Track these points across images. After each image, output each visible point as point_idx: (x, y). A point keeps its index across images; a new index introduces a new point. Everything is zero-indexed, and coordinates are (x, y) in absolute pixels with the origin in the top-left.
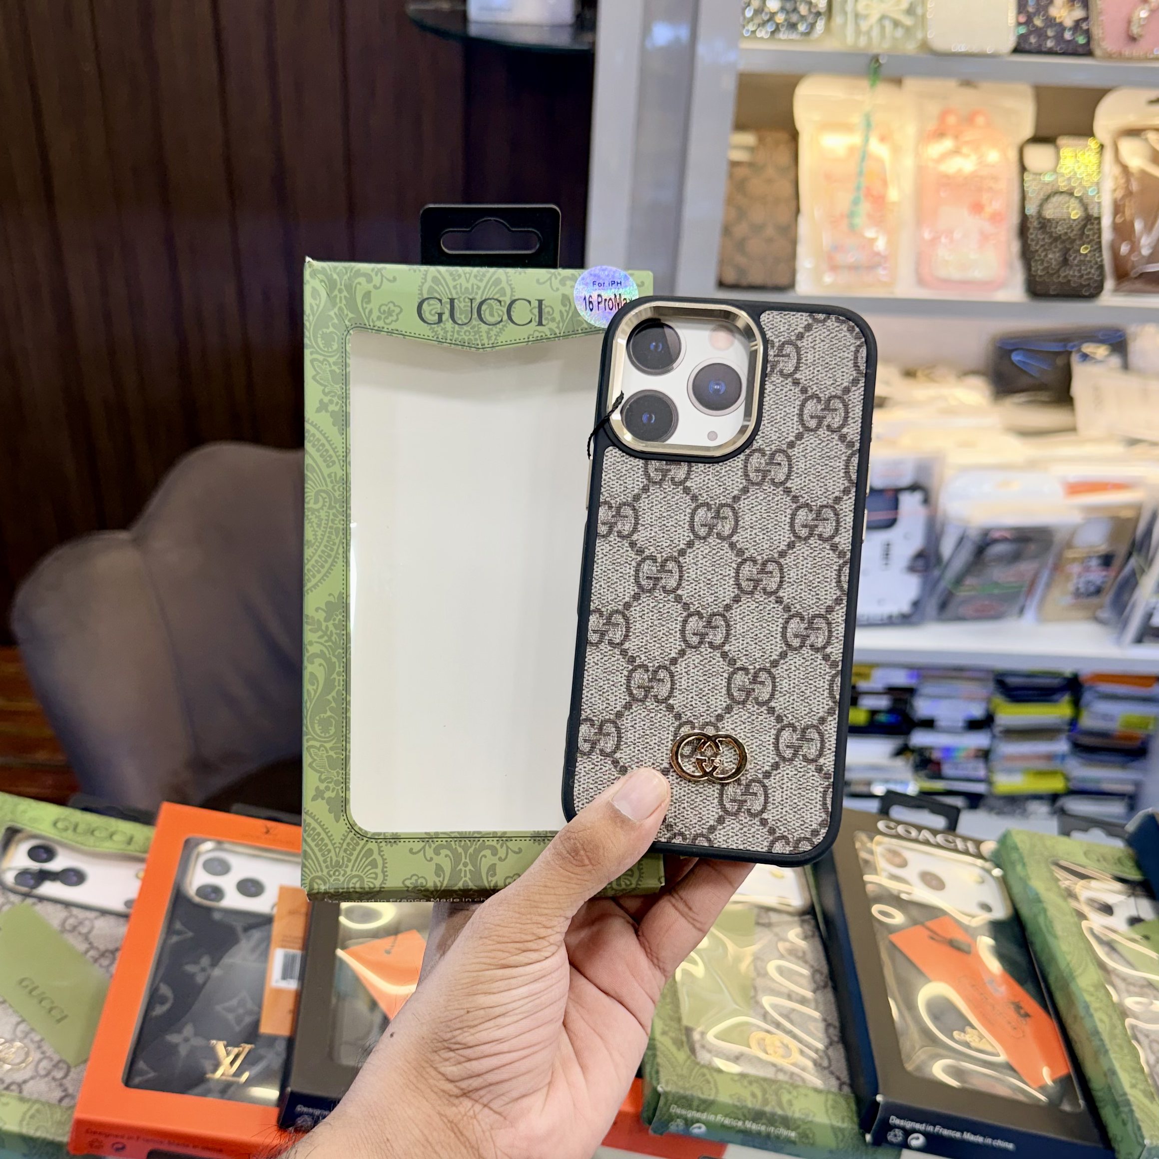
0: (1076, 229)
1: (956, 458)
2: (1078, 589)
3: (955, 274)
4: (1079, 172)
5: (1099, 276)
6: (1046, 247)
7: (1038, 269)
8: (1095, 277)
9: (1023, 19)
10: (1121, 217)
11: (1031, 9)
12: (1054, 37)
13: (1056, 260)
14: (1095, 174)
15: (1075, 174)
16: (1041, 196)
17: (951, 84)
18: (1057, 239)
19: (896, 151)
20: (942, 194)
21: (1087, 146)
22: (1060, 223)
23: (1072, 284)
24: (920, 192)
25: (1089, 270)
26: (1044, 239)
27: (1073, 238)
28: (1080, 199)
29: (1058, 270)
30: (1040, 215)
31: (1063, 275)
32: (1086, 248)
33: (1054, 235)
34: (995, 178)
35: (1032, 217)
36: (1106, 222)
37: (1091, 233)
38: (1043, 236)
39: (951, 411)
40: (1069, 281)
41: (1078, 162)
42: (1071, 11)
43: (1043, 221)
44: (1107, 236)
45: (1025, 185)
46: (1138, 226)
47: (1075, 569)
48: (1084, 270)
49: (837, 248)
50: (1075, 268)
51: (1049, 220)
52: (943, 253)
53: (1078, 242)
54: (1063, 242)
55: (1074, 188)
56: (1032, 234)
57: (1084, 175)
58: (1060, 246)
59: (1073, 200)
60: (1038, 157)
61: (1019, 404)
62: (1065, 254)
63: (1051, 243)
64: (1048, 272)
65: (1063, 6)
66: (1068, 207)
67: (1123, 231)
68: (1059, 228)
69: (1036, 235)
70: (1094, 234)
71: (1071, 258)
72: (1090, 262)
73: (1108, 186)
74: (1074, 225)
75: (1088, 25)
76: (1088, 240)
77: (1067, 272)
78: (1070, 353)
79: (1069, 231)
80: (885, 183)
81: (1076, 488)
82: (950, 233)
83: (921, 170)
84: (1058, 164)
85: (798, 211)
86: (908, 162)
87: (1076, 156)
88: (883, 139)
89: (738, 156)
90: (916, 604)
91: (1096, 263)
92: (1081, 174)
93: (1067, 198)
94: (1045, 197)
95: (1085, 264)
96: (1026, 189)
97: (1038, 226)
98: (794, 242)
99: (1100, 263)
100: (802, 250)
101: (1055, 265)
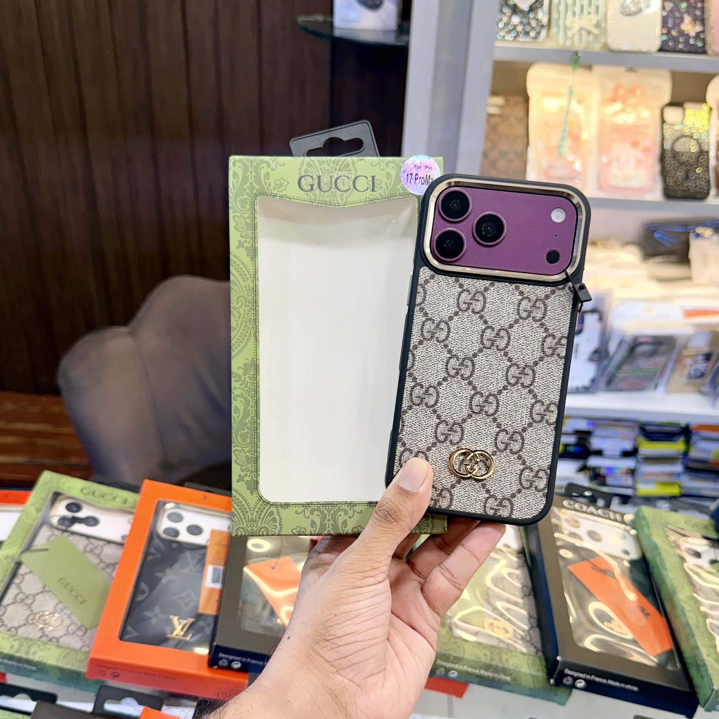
0: (694, 159)
1: (619, 294)
2: (690, 374)
3: (620, 183)
5: (707, 186)
6: (676, 168)
7: (671, 182)
8: (705, 187)
9: (665, 31)
11: (670, 25)
12: (683, 42)
13: (681, 176)
14: (706, 125)
15: (694, 125)
16: (674, 138)
17: (621, 70)
18: (682, 164)
19: (588, 109)
20: (615, 136)
21: (702, 108)
22: (685, 154)
23: (691, 191)
24: (601, 134)
25: (701, 183)
26: (674, 164)
27: (692, 163)
28: (697, 140)
29: (683, 183)
30: (672, 149)
31: (685, 185)
32: (700, 170)
33: (681, 161)
34: (646, 127)
35: (668, 150)
36: (712, 154)
37: (703, 160)
38: (674, 162)
39: (617, 266)
40: (689, 189)
41: (696, 118)
42: (694, 26)
43: (674, 153)
44: (712, 162)
45: (664, 131)
47: (689, 361)
48: (698, 183)
49: (550, 166)
50: (692, 181)
51: (678, 153)
52: (614, 170)
53: (695, 166)
54: (686, 165)
55: (693, 133)
56: (667, 161)
57: (699, 126)
58: (684, 168)
59: (692, 140)
60: (673, 114)
61: (658, 263)
62: (687, 173)
63: (678, 167)
64: (676, 184)
65: (689, 24)
66: (689, 145)
68: (684, 157)
69: (670, 161)
70: (705, 161)
71: (691, 175)
72: (702, 178)
73: (714, 132)
74: (693, 156)
75: (704, 35)
76: (701, 165)
77: (688, 184)
78: (689, 233)
79: (690, 159)
80: (580, 128)
81: (691, 313)
82: (618, 159)
83: (602, 121)
84: (684, 119)
85: (528, 144)
86: (594, 117)
87: (695, 114)
88: (580, 102)
89: (493, 110)
90: (593, 381)
91: (706, 179)
92: (697, 125)
93: (689, 139)
94: (676, 139)
95: (699, 179)
96: (664, 134)
97: (671, 156)
98: (525, 163)
99: (708, 179)
100: (531, 168)
101: (681, 179)
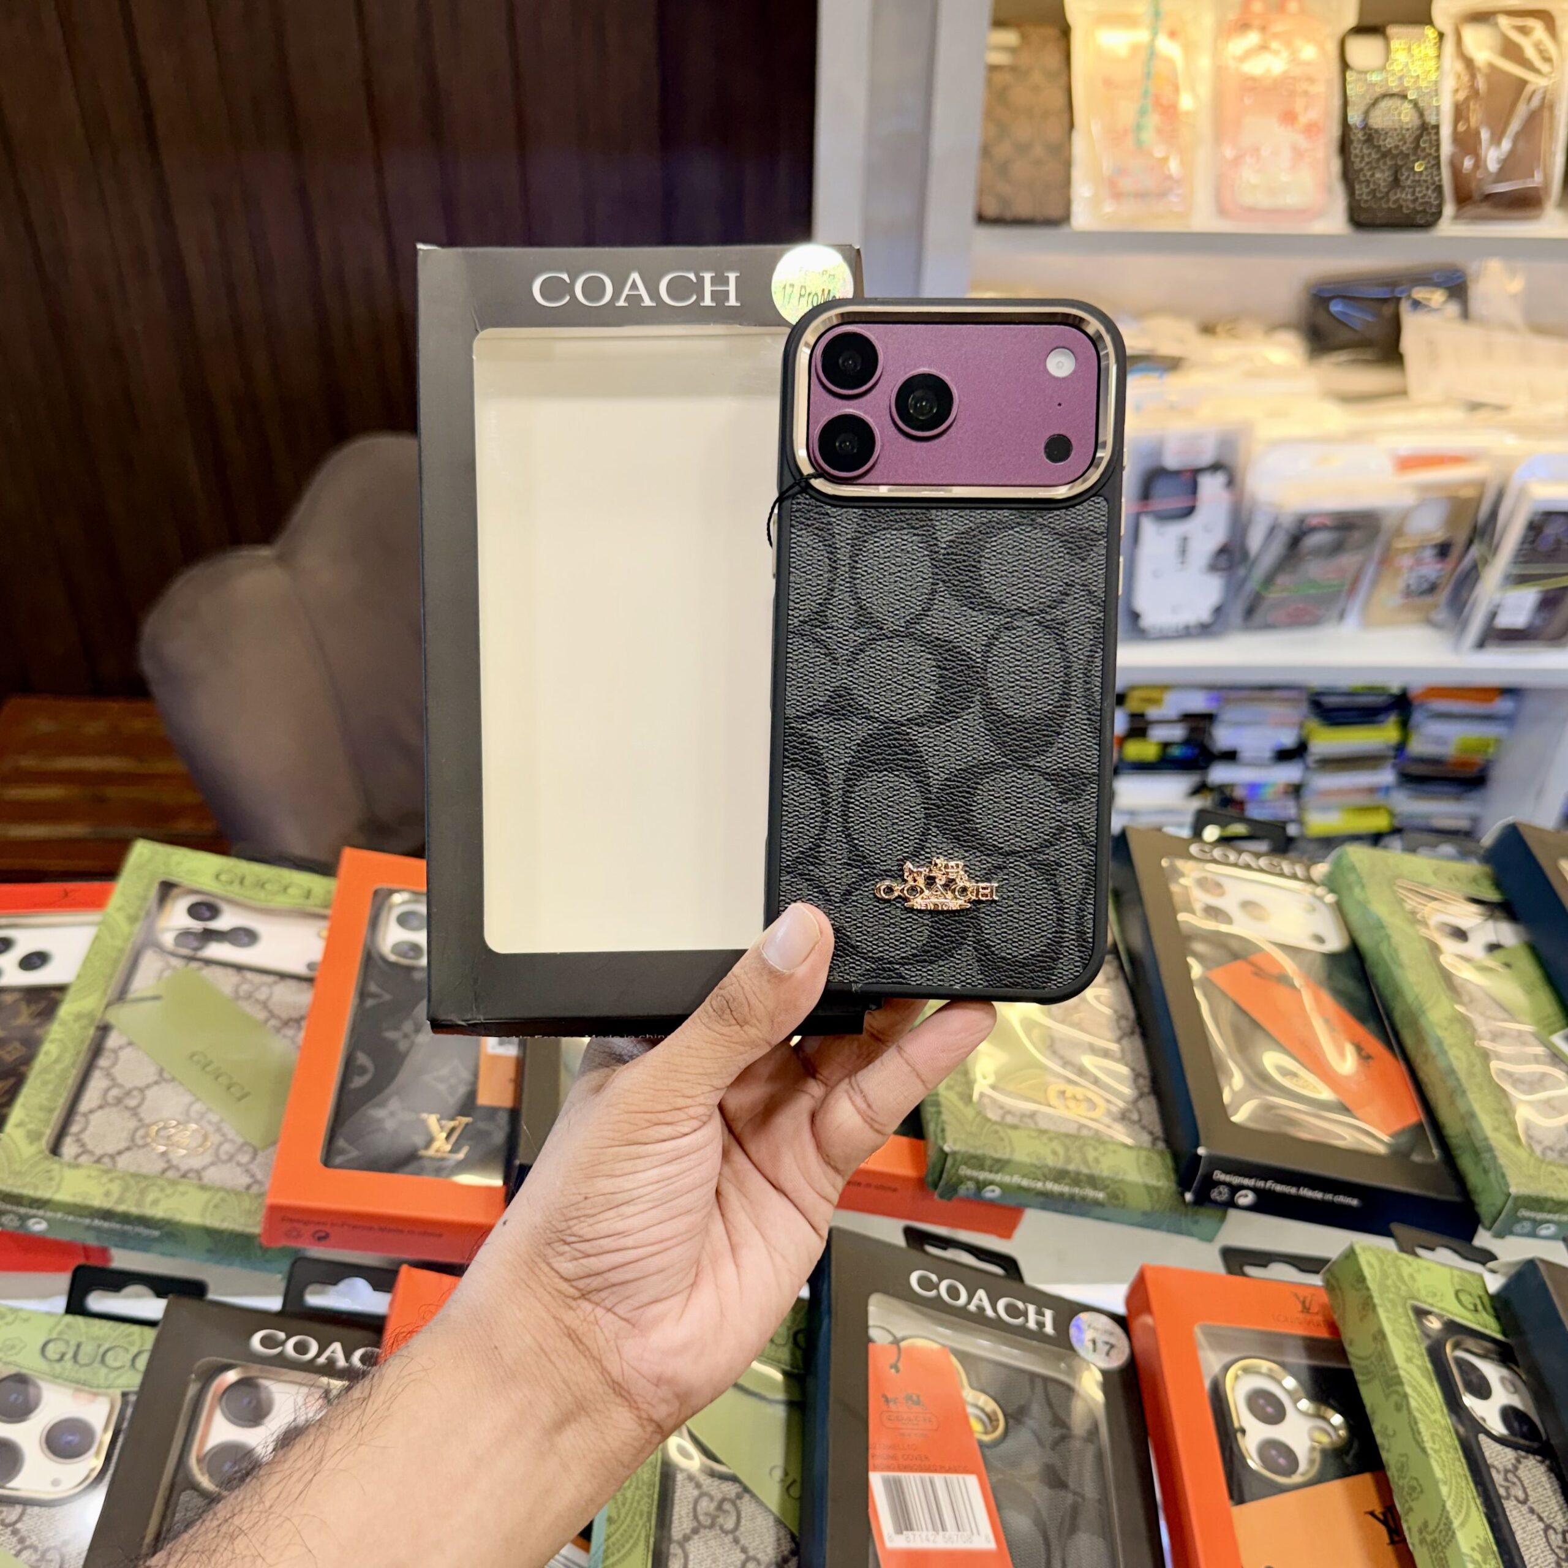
0: (1409, 140)
1: (1267, 430)
2: (1408, 586)
3: (1264, 201)
4: (1413, 69)
5: (1436, 198)
6: (1374, 165)
7: (1363, 193)
8: (1432, 200)
10: (1463, 125)
13: (1385, 180)
14: (1433, 69)
15: (1409, 71)
16: (1367, 100)
18: (1385, 154)
19: (1189, 48)
20: (1247, 101)
21: (1423, 35)
22: (1390, 134)
23: (1405, 211)
24: (1219, 100)
25: (1424, 192)
26: (1370, 154)
27: (1406, 152)
28: (1415, 104)
29: (1387, 193)
30: (1366, 127)
31: (1393, 199)
32: (1421, 165)
33: (1382, 149)
34: (1311, 80)
35: (1356, 127)
36: (1446, 132)
37: (1427, 145)
38: (1369, 151)
39: (1258, 374)
40: (1401, 207)
41: (1413, 56)
43: (1368, 132)
44: (1447, 148)
45: (1348, 87)
46: (1485, 135)
47: (1406, 561)
48: (1420, 192)
49: (1121, 171)
50: (1408, 190)
51: (1376, 131)
52: (1248, 175)
53: (1412, 158)
54: (1394, 157)
55: (1408, 88)
56: (1355, 148)
57: (1419, 72)
58: (1389, 163)
59: (1405, 104)
60: (1363, 50)
61: (1338, 364)
62: (1396, 173)
63: (1378, 160)
64: (1374, 196)
66: (1400, 114)
67: (1467, 142)
68: (1388, 140)
69: (1361, 149)
70: (1431, 148)
71: (1404, 177)
72: (1426, 181)
73: (1448, 85)
74: (1407, 136)
76: (1423, 154)
77: (1398, 195)
78: (1398, 300)
79: (1400, 144)
80: (1176, 89)
81: (1408, 463)
82: (1256, 151)
83: (1219, 71)
84: (1387, 59)
85: (1071, 126)
86: (1204, 63)
87: (1409, 49)
88: (1173, 34)
89: (997, 58)
90: (1218, 611)
91: (1433, 183)
92: (1415, 71)
93: (1397, 102)
94: (1372, 102)
95: (1420, 186)
96: (1348, 92)
97: (1363, 138)
98: (1068, 165)
99: (1438, 183)
100: (1078, 174)
101: (1383, 187)
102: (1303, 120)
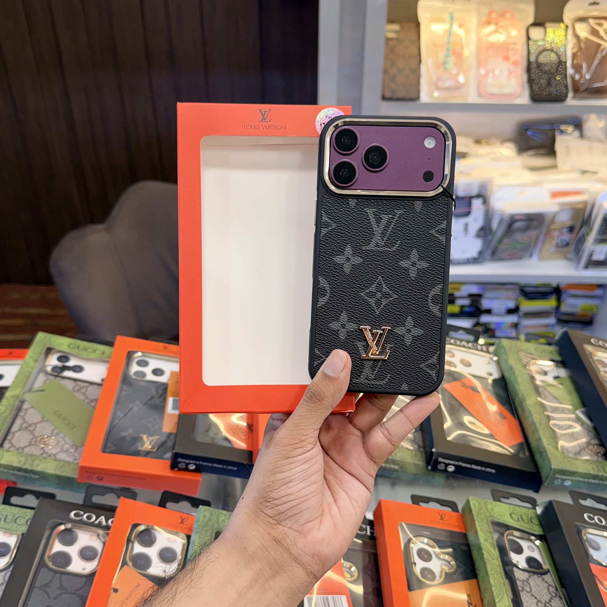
0: (554, 68)
1: (498, 181)
2: (557, 244)
3: (496, 91)
4: (556, 40)
5: (565, 90)
6: (540, 77)
7: (536, 88)
8: (563, 91)
10: (576, 61)
13: (545, 83)
14: (564, 40)
15: (554, 40)
16: (537, 52)
18: (545, 73)
19: (467, 32)
20: (490, 52)
21: (560, 26)
22: (547, 65)
23: (553, 95)
24: (479, 52)
25: (560, 88)
26: (538, 73)
27: (553, 72)
28: (557, 53)
29: (546, 88)
30: (537, 61)
31: (548, 90)
32: (559, 77)
33: (544, 71)
34: (515, 44)
35: (533, 62)
36: (569, 64)
37: (561, 69)
39: (497, 159)
40: (551, 93)
41: (555, 34)
43: (538, 64)
44: (569, 71)
45: (530, 47)
46: (584, 66)
47: (556, 233)
48: (558, 88)
49: (439, 79)
50: (554, 87)
51: (541, 64)
52: (490, 81)
53: (555, 74)
54: (548, 74)
55: (553, 47)
56: (533, 71)
57: (558, 41)
58: (546, 76)
59: (553, 53)
60: (536, 33)
61: (531, 155)
62: (549, 80)
63: (542, 75)
64: (541, 89)
66: (550, 57)
67: (577, 68)
68: (546, 67)
69: (535, 71)
70: (563, 70)
71: (552, 82)
72: (561, 83)
73: (570, 46)
74: (553, 66)
76: (560, 73)
78: (554, 130)
79: (551, 69)
80: (462, 47)
81: (555, 194)
82: (494, 71)
83: (479, 40)
84: (545, 36)
85: (420, 62)
86: (473, 37)
87: (554, 32)
88: (460, 26)
89: (390, 35)
90: (480, 253)
91: (564, 84)
92: (557, 41)
93: (550, 53)
94: (539, 52)
95: (558, 85)
96: (530, 49)
97: (536, 67)
98: (419, 77)
99: (566, 84)
100: (423, 81)
101: (544, 86)
102: (512, 59)
